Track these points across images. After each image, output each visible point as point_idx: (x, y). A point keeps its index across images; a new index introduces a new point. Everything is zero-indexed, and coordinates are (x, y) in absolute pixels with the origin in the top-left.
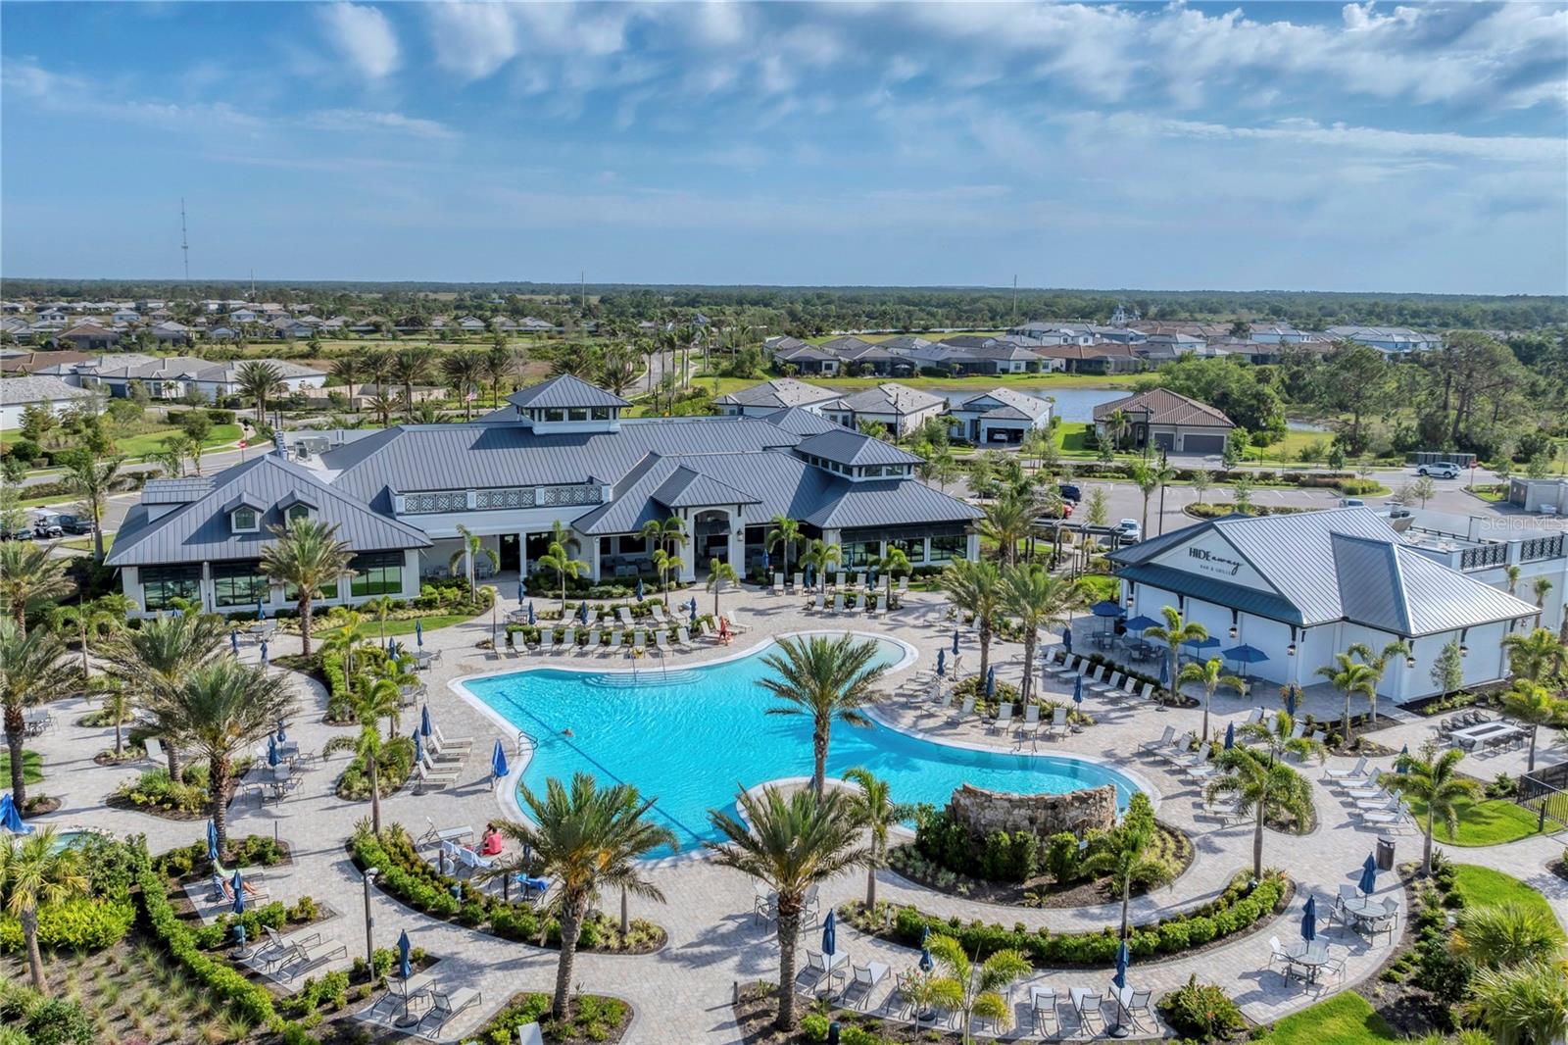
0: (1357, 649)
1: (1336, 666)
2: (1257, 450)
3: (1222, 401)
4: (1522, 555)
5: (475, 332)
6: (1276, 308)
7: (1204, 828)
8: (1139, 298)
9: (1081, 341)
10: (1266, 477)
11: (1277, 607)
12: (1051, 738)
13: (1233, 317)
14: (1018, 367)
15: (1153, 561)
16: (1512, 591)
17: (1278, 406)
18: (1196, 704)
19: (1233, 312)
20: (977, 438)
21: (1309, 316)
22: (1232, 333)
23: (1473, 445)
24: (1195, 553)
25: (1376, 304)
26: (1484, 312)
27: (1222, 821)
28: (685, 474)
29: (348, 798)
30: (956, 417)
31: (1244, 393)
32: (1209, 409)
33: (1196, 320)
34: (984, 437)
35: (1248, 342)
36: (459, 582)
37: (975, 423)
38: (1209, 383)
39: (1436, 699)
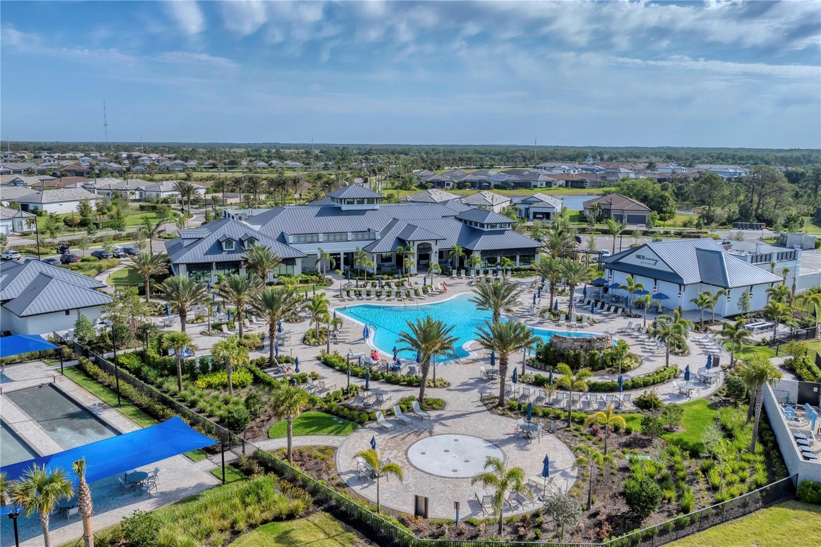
0: (706, 293)
1: (698, 298)
2: (662, 222)
3: (645, 199)
4: (778, 259)
5: (264, 168)
6: (670, 156)
7: (646, 355)
8: (598, 151)
9: (572, 172)
10: (666, 233)
11: (673, 278)
12: (582, 327)
13: (648, 160)
14: (541, 185)
15: (620, 261)
16: (772, 272)
17: (672, 202)
18: (640, 317)
19: (647, 158)
20: (528, 217)
21: (686, 159)
22: (648, 168)
23: (764, 220)
24: (639, 257)
25: (721, 154)
26: (776, 157)
27: (653, 353)
28: (411, 228)
29: (310, 345)
30: (518, 206)
31: (655, 195)
32: (639, 203)
33: (628, 162)
34: (531, 216)
35: (656, 172)
36: (316, 274)
37: (527, 210)
38: (638, 191)
39: (740, 315)
